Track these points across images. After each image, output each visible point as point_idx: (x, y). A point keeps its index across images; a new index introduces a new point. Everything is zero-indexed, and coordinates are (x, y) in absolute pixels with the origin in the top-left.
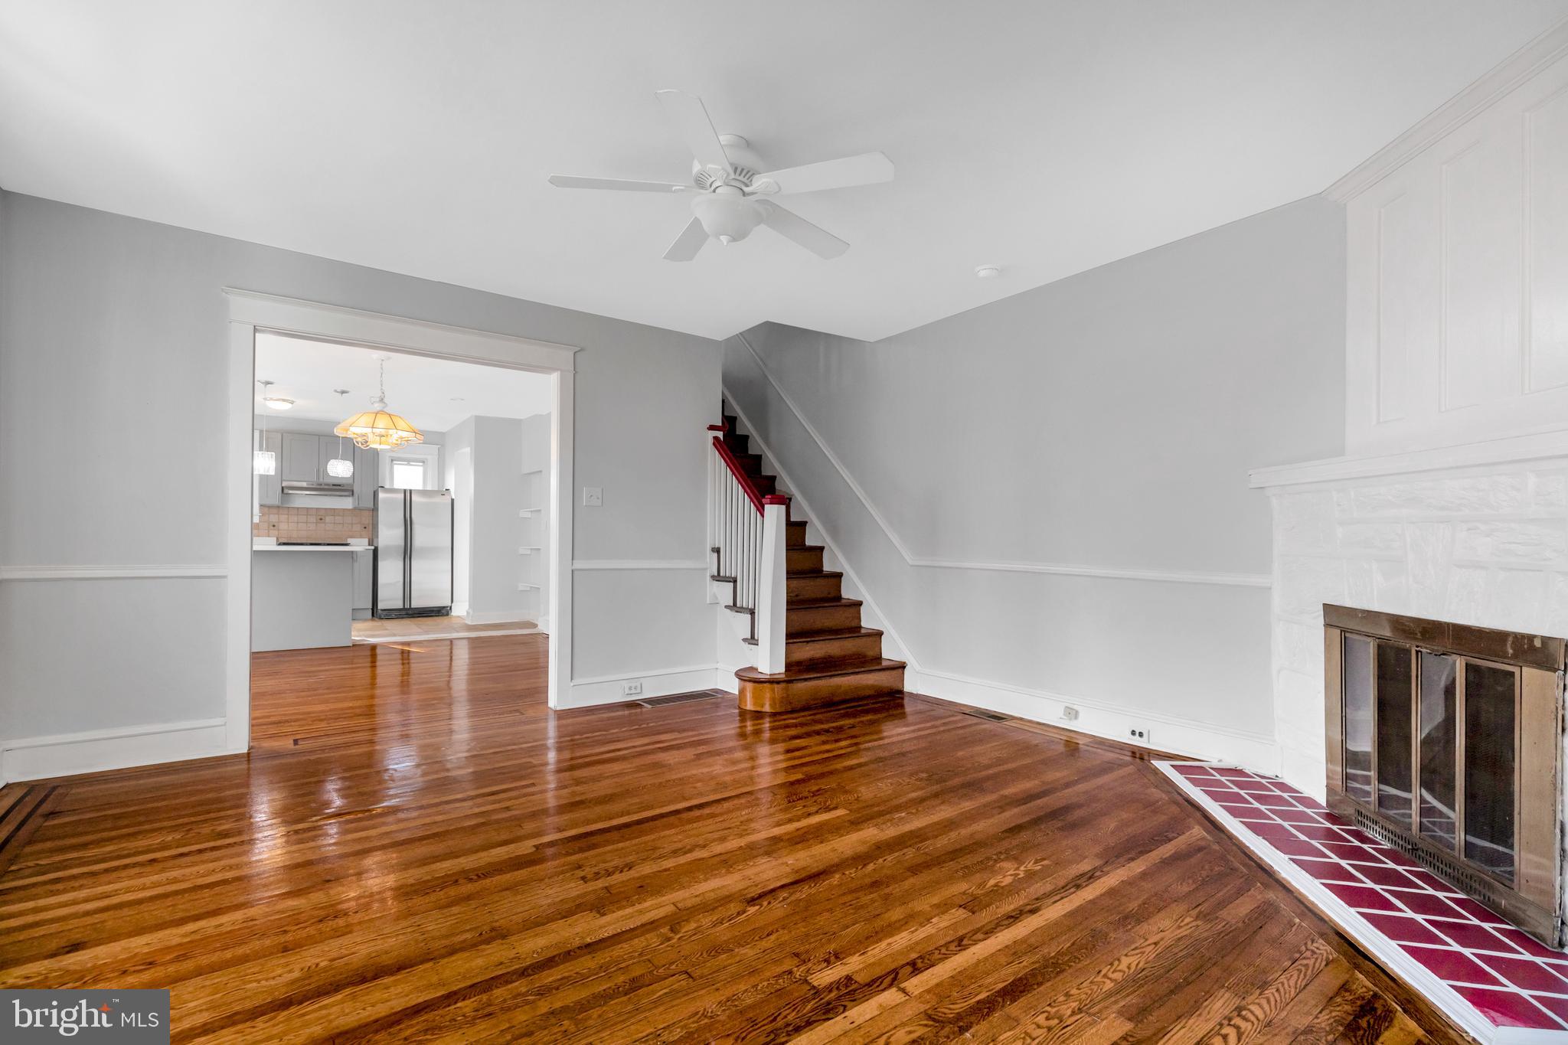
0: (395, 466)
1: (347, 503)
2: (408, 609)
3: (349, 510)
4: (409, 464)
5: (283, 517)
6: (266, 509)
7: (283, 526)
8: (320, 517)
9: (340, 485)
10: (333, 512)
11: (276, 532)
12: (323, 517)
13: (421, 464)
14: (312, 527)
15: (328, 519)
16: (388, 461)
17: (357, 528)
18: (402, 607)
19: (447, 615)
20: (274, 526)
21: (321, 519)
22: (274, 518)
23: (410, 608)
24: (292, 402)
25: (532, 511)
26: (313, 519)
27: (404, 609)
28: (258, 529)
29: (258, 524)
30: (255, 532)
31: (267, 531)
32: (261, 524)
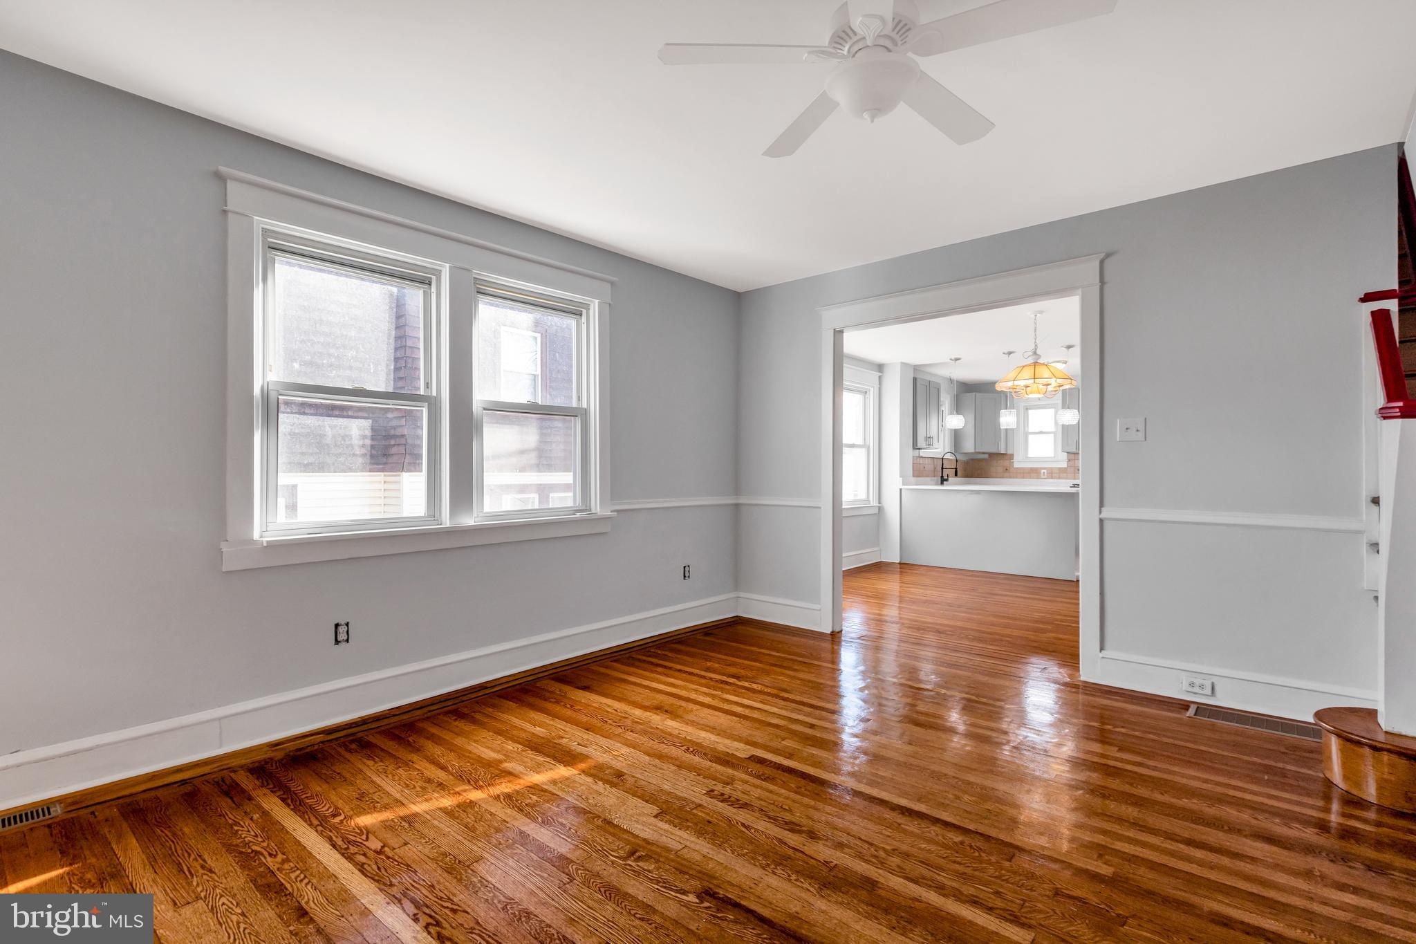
28: (1067, 473)
29: (1066, 468)
30: (1064, 475)
31: (1073, 474)
32: (1068, 468)
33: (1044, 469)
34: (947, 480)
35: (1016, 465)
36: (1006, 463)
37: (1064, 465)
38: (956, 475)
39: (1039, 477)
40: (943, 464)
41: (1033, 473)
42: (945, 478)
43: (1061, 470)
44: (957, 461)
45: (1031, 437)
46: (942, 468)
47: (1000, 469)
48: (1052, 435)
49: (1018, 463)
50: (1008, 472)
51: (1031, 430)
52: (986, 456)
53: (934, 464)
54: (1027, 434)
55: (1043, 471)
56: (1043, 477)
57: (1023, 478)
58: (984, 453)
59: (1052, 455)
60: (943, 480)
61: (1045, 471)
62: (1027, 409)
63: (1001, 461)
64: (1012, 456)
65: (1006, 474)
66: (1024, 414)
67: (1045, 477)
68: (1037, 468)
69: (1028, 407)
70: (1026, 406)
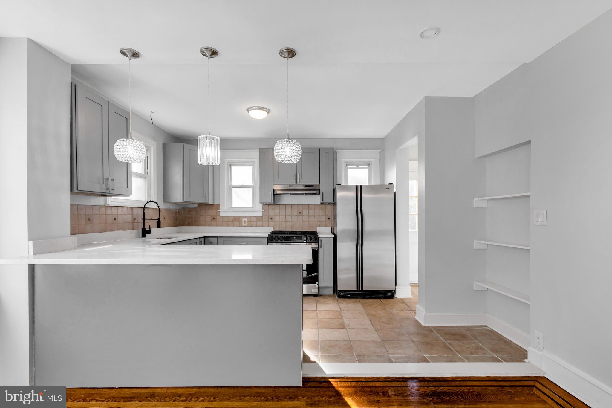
0: (349, 169)
1: (316, 200)
2: (360, 291)
3: (318, 205)
4: (358, 167)
5: (277, 212)
6: (267, 206)
7: (277, 219)
8: (299, 211)
9: (310, 186)
10: (308, 207)
11: (273, 223)
12: (301, 211)
13: (367, 166)
14: (295, 219)
15: (305, 212)
16: (343, 165)
17: (324, 219)
18: (356, 289)
19: (392, 296)
20: (271, 219)
21: (300, 213)
22: (271, 213)
23: (362, 290)
24: (268, 111)
25: (487, 200)
26: (295, 213)
27: (357, 290)
28: (262, 221)
29: (262, 217)
30: (260, 223)
31: (267, 222)
32: (264, 217)
33: (245, 217)
34: (149, 232)
35: (222, 215)
36: (213, 213)
37: (260, 214)
38: (159, 226)
39: (240, 225)
40: (144, 215)
41: (236, 221)
42: (147, 229)
43: (259, 219)
44: (160, 211)
45: (234, 190)
46: (144, 219)
47: (208, 218)
48: (251, 189)
49: (224, 212)
50: (215, 220)
51: (234, 184)
52: (196, 206)
53: (132, 214)
54: (231, 187)
55: (243, 220)
56: (243, 225)
57: (228, 226)
58: (194, 203)
59: (250, 206)
60: (145, 233)
61: (246, 219)
62: (231, 165)
63: (210, 211)
64: (218, 206)
65: (214, 223)
66: (228, 169)
67: (246, 225)
68: (239, 217)
69: (231, 164)
70: (230, 163)
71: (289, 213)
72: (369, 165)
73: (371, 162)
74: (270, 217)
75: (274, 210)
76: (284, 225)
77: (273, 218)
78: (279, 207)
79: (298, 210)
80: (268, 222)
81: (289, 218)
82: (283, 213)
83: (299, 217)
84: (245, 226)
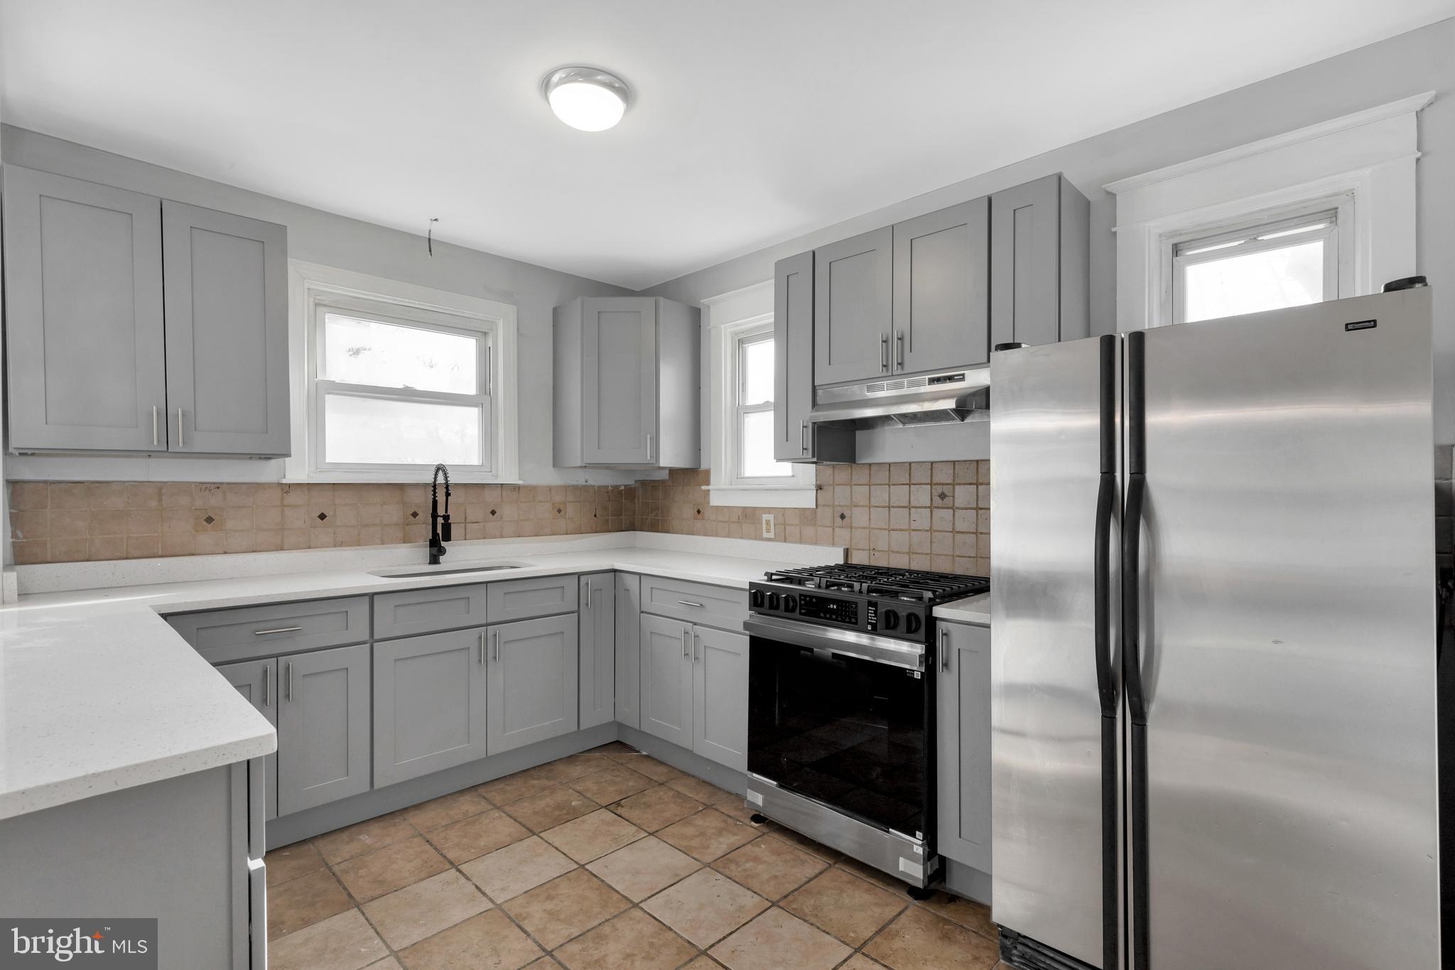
0: (1192, 269)
4: (1256, 245)
5: (861, 491)
6: (828, 471)
7: (859, 517)
8: (939, 489)
10: (976, 471)
11: (843, 534)
12: (947, 490)
13: (1311, 230)
14: (921, 519)
16: (1153, 255)
20: (843, 517)
21: (943, 496)
22: (841, 495)
26: (922, 496)
28: (813, 524)
29: (814, 511)
30: (810, 531)
31: (831, 529)
32: (819, 510)
33: (768, 510)
35: (716, 500)
36: (698, 494)
37: (807, 500)
39: (758, 537)
41: (747, 522)
43: (806, 516)
45: (748, 419)
47: (689, 512)
49: (721, 494)
50: (702, 518)
54: (741, 413)
55: (765, 517)
56: (765, 535)
61: (770, 517)
62: (741, 342)
63: (690, 490)
64: (707, 476)
65: (699, 524)
66: (733, 356)
67: (772, 535)
68: (755, 509)
69: (742, 336)
70: (736, 334)
71: (900, 494)
72: (1332, 214)
73: (1351, 194)
74: (839, 511)
75: (850, 484)
76: (882, 542)
77: (847, 514)
78: (867, 472)
79: (937, 484)
80: (833, 529)
81: (899, 517)
82: (881, 495)
83: (937, 513)
84: (770, 540)
